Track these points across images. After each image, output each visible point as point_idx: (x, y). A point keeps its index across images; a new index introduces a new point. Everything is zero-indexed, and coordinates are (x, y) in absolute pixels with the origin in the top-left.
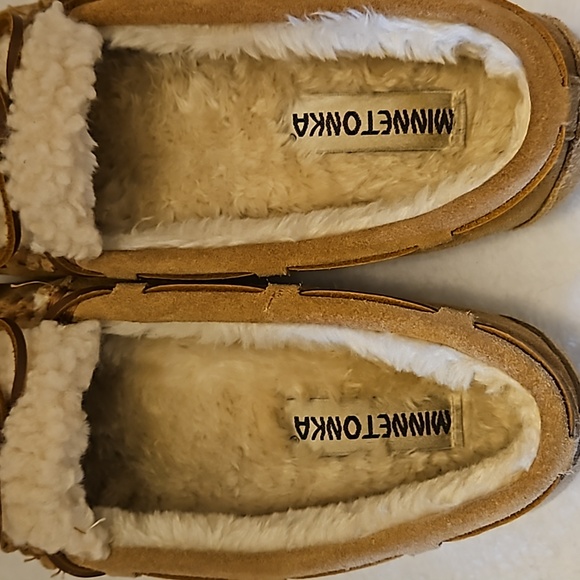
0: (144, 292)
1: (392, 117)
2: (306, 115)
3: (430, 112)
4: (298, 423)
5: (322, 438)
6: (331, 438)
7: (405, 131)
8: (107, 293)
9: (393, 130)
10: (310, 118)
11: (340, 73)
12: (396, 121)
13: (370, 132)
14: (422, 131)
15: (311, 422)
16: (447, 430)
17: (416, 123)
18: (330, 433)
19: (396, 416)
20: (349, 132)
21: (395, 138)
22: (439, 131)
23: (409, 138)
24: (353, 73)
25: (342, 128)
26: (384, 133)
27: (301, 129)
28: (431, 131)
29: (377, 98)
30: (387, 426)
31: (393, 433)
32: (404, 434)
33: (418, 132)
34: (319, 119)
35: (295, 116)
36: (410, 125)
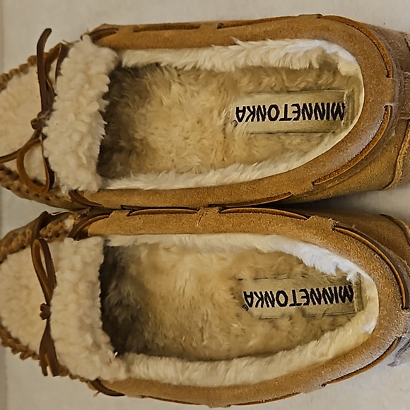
0: (128, 215)
1: (301, 108)
2: (244, 108)
3: (328, 105)
4: (246, 296)
5: (262, 306)
6: (268, 306)
7: (310, 118)
8: (107, 217)
9: (301, 117)
10: (247, 110)
11: (268, 79)
12: (303, 111)
13: (286, 119)
14: (322, 118)
15: (254, 295)
16: (351, 299)
17: (318, 113)
18: (267, 303)
19: (312, 290)
20: (271, 119)
21: (302, 124)
22: (334, 119)
23: (313, 123)
24: (276, 79)
25: (267, 116)
26: (295, 119)
27: (240, 117)
28: (328, 118)
29: (292, 95)
30: (307, 297)
31: (311, 302)
32: (320, 303)
33: (319, 119)
34: (252, 110)
35: (238, 108)
36: (313, 114)
